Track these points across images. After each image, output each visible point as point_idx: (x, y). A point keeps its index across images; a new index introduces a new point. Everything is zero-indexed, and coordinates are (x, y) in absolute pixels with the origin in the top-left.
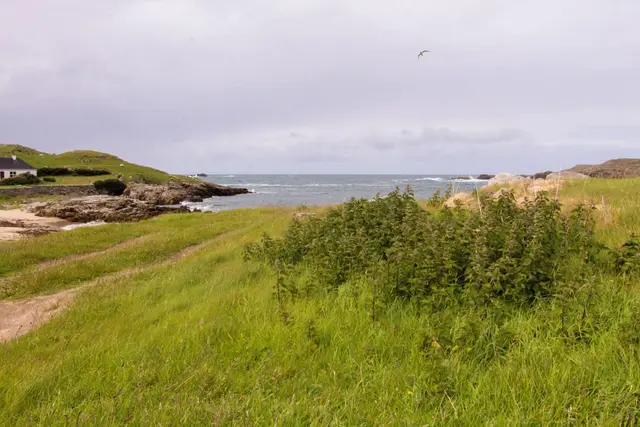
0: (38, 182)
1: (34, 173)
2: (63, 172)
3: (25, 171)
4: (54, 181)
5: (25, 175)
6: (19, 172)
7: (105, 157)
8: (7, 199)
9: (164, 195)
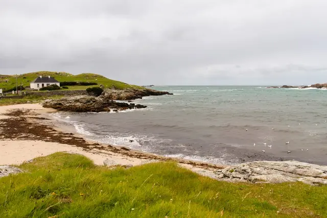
0: (59, 89)
1: (58, 84)
2: (74, 84)
3: (54, 84)
4: (67, 88)
5: (53, 85)
6: (51, 84)
7: (96, 76)
8: (37, 97)
9: (122, 95)
